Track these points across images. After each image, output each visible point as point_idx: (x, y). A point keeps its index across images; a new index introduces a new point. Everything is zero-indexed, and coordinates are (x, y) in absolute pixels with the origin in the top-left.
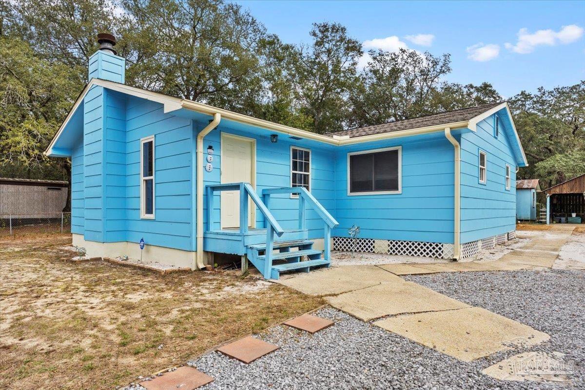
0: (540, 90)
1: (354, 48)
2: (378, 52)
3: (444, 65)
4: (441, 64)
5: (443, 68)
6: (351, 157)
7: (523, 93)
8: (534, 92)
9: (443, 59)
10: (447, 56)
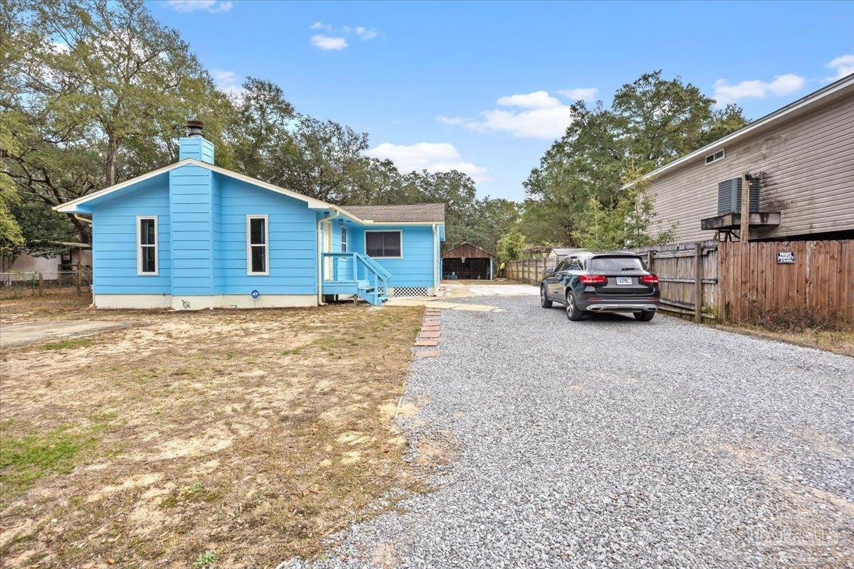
0: (425, 171)
1: (287, 111)
2: (306, 117)
3: (364, 142)
4: (360, 140)
5: (363, 145)
6: (367, 233)
7: (414, 173)
8: (420, 172)
9: (362, 136)
10: (366, 135)
